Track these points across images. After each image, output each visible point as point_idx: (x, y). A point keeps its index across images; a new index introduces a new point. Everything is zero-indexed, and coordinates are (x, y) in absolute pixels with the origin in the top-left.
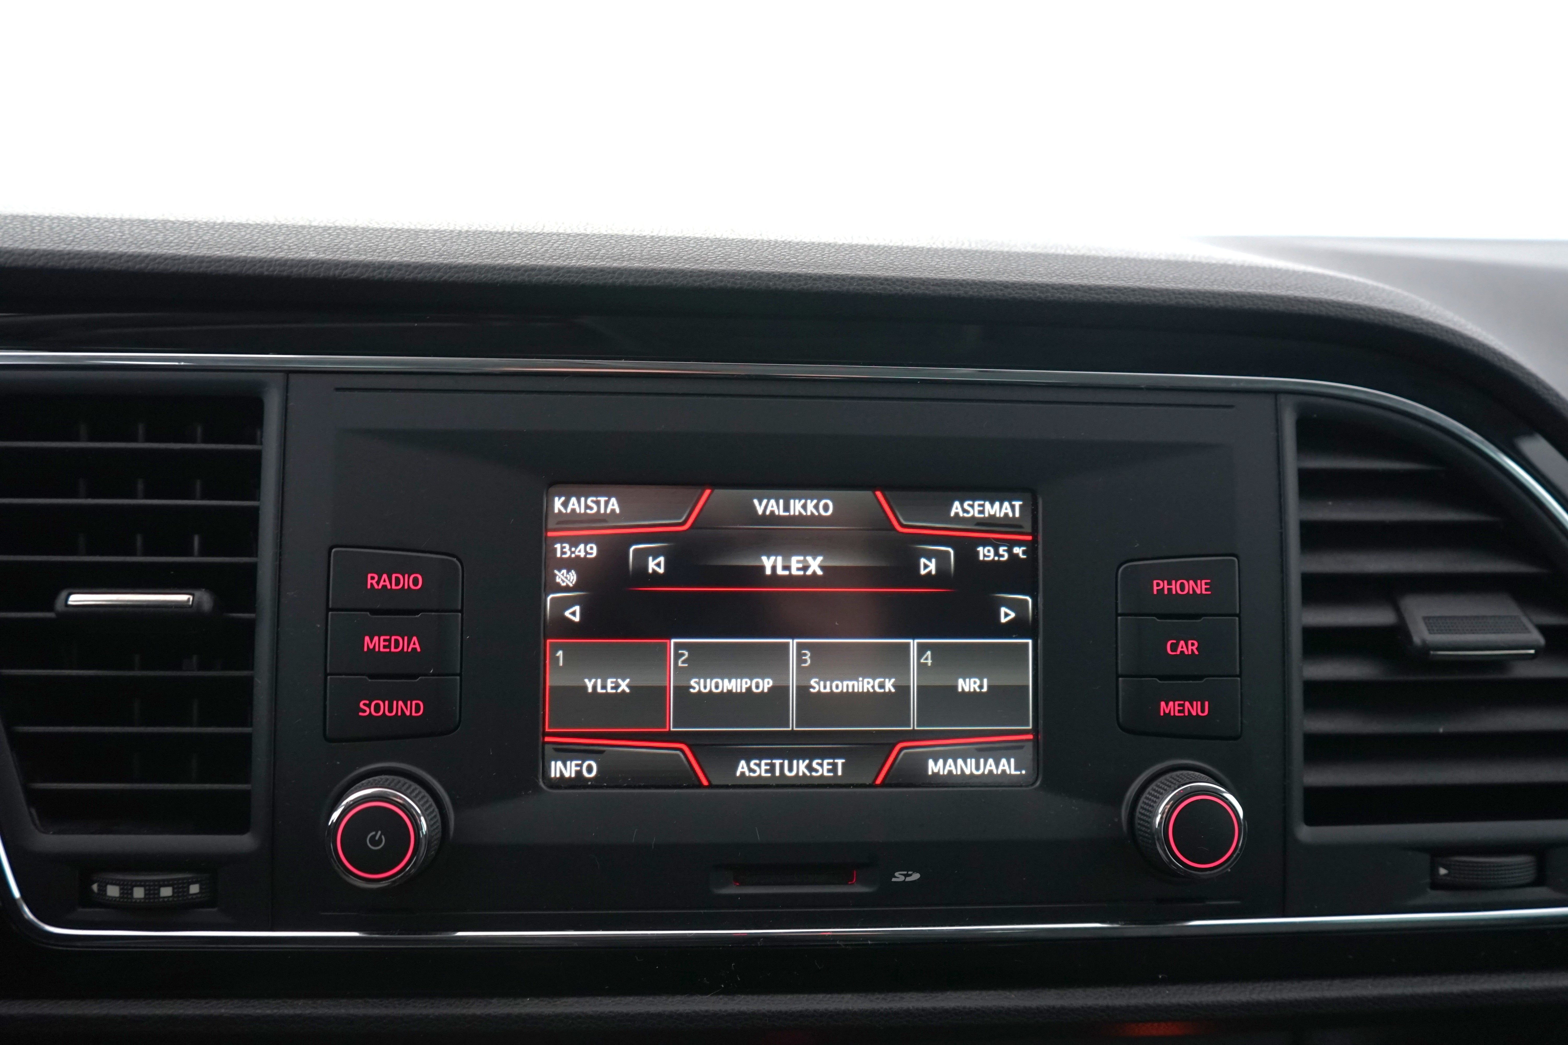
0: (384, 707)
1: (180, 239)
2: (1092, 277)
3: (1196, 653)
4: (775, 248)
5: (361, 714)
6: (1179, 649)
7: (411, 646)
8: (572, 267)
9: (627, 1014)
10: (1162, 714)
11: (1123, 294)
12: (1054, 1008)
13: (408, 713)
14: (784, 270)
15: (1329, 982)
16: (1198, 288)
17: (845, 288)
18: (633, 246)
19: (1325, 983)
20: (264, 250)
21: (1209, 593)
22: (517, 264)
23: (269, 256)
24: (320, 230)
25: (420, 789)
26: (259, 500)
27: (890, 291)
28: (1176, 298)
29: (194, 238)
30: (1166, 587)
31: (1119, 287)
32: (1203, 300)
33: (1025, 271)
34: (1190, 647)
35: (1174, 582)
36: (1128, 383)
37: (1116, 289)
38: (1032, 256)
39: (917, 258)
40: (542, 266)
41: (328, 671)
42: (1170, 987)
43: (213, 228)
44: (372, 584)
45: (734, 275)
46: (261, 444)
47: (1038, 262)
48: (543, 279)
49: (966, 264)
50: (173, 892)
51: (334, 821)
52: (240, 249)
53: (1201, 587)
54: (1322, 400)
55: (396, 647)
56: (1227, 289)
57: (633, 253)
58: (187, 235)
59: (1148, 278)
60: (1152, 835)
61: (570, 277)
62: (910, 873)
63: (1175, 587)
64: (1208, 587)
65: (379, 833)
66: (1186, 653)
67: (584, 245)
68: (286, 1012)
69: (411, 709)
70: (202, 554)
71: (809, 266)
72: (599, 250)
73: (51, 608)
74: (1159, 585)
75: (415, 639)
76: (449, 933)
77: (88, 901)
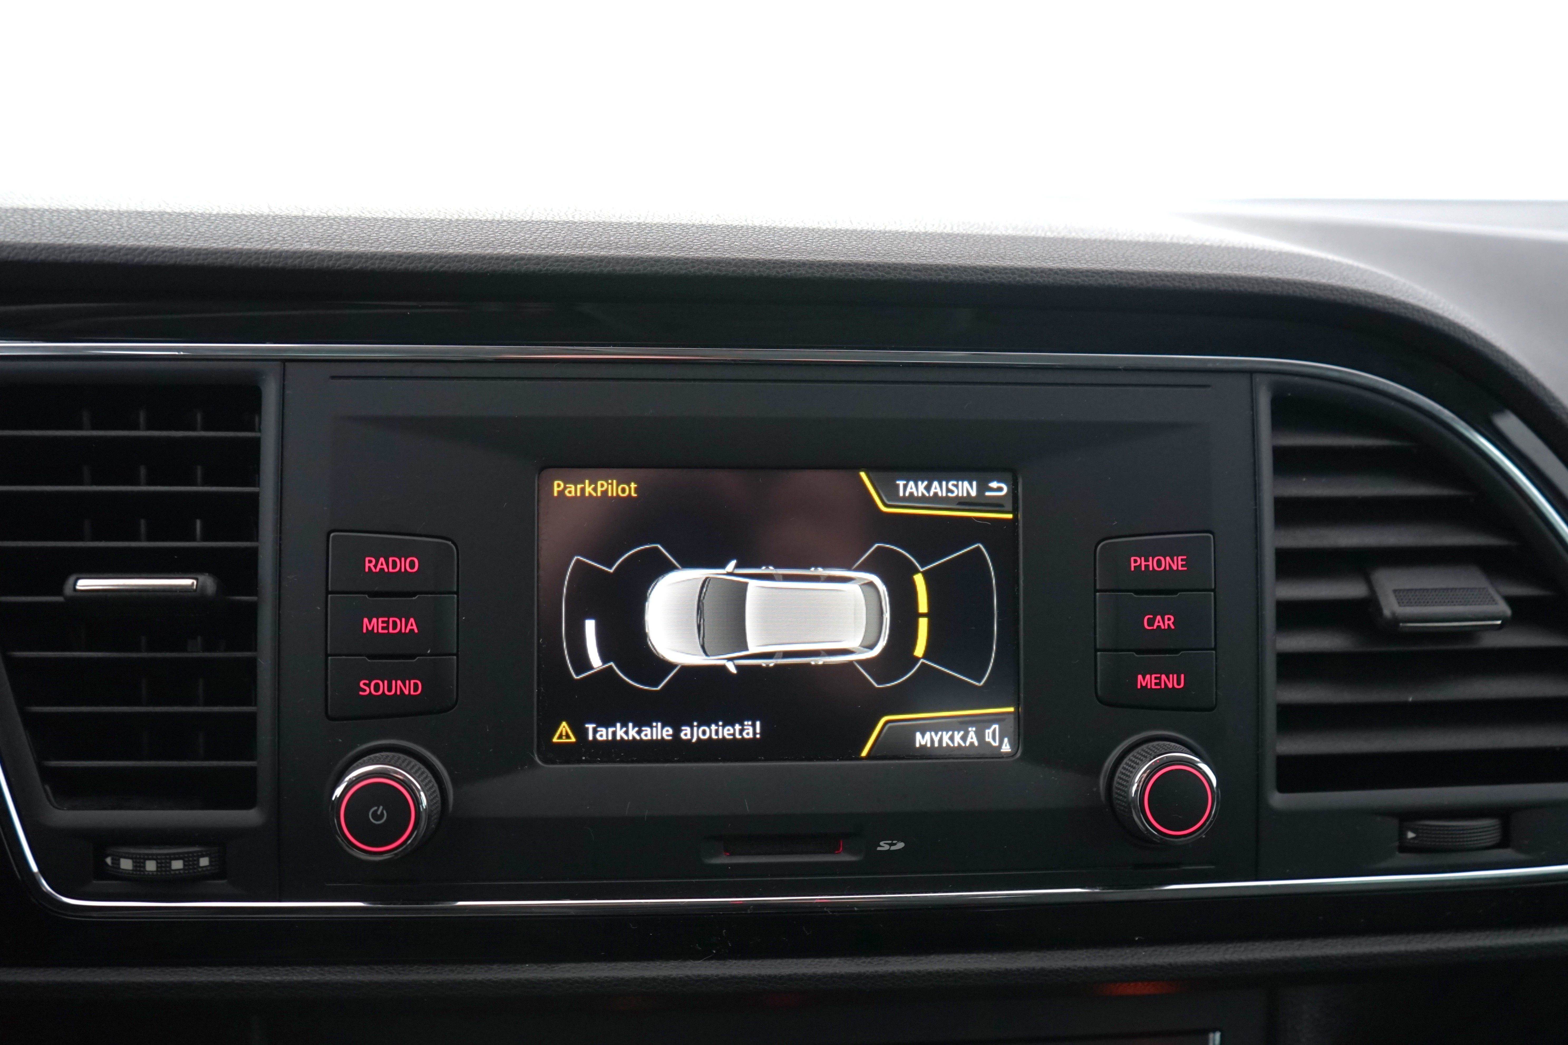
0: (383, 686)
1: (177, 231)
2: (1071, 260)
3: (1173, 627)
4: (760, 235)
5: (361, 693)
6: (1156, 624)
7: (409, 627)
8: (560, 256)
9: (622, 979)
10: (1139, 687)
11: (1101, 277)
12: (1034, 969)
13: (407, 692)
14: (769, 257)
15: (1299, 943)
16: (1175, 270)
17: (828, 275)
18: (620, 233)
19: (1297, 943)
20: (259, 242)
21: (1185, 569)
22: (506, 253)
23: (264, 248)
24: (314, 221)
25: (419, 765)
26: (259, 486)
27: (872, 276)
28: (1152, 280)
29: (191, 231)
30: (1143, 563)
31: (1098, 270)
32: (1180, 282)
33: (1005, 255)
34: (1166, 622)
35: (1151, 558)
36: (1105, 364)
37: (1094, 273)
38: (1012, 239)
39: (899, 243)
40: (531, 255)
41: (329, 652)
42: (1146, 949)
43: (208, 219)
44: (369, 567)
45: (718, 262)
46: (260, 431)
47: (1018, 245)
48: (532, 267)
49: (947, 248)
50: (184, 865)
51: (338, 796)
52: (236, 241)
53: (1177, 564)
54: (1297, 378)
55: (394, 628)
56: (1203, 271)
57: (620, 241)
58: (184, 227)
59: (1126, 260)
60: (1129, 804)
61: (558, 265)
62: (894, 842)
63: (1152, 563)
64: (1184, 563)
65: (381, 808)
66: (1163, 627)
67: (572, 233)
68: (295, 978)
69: (410, 688)
70: (204, 537)
71: (792, 253)
72: (587, 238)
73: (60, 592)
74: (1136, 562)
75: (412, 620)
76: (450, 902)
77: (103, 873)
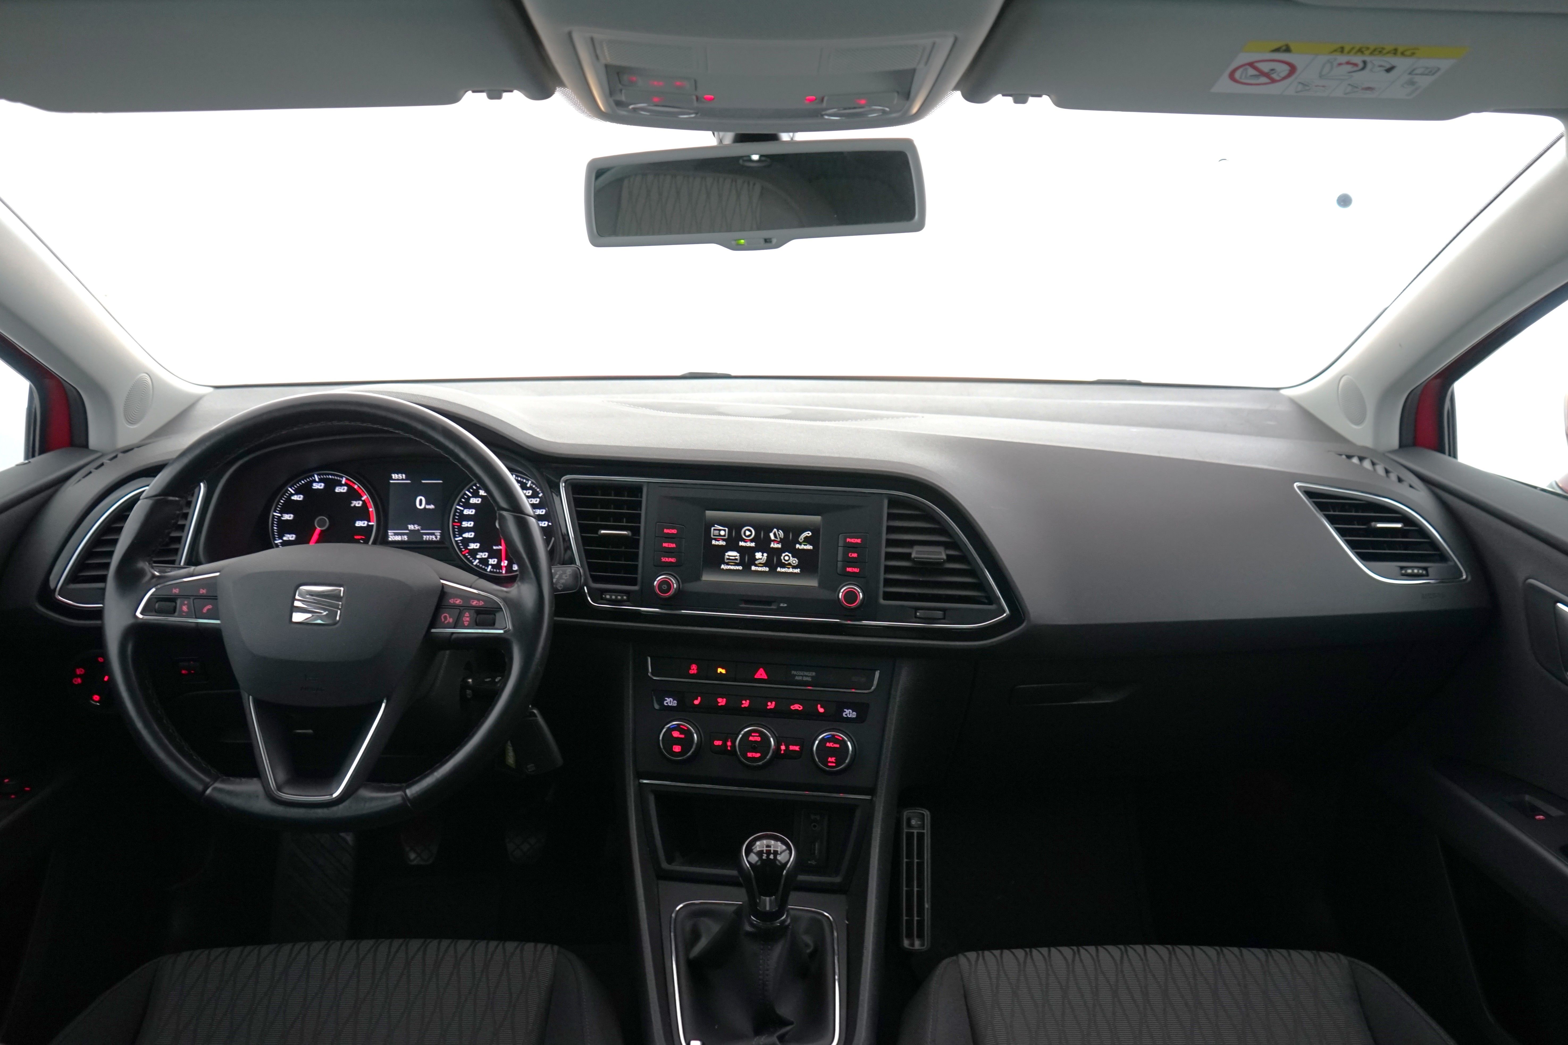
0: (667, 559)
3: (857, 557)
5: (661, 560)
7: (673, 546)
10: (846, 571)
21: (861, 542)
26: (641, 511)
34: (855, 555)
35: (852, 539)
41: (655, 551)
42: (852, 637)
44: (665, 531)
46: (642, 499)
50: (620, 598)
51: (656, 583)
53: (859, 541)
54: (894, 496)
55: (670, 546)
60: (841, 599)
62: (784, 604)
65: (665, 586)
68: (643, 626)
69: (673, 560)
70: (626, 523)
73: (597, 534)
74: (849, 540)
76: (679, 611)
77: (602, 599)
